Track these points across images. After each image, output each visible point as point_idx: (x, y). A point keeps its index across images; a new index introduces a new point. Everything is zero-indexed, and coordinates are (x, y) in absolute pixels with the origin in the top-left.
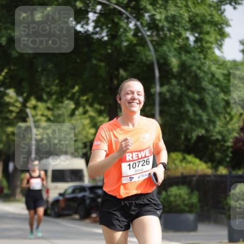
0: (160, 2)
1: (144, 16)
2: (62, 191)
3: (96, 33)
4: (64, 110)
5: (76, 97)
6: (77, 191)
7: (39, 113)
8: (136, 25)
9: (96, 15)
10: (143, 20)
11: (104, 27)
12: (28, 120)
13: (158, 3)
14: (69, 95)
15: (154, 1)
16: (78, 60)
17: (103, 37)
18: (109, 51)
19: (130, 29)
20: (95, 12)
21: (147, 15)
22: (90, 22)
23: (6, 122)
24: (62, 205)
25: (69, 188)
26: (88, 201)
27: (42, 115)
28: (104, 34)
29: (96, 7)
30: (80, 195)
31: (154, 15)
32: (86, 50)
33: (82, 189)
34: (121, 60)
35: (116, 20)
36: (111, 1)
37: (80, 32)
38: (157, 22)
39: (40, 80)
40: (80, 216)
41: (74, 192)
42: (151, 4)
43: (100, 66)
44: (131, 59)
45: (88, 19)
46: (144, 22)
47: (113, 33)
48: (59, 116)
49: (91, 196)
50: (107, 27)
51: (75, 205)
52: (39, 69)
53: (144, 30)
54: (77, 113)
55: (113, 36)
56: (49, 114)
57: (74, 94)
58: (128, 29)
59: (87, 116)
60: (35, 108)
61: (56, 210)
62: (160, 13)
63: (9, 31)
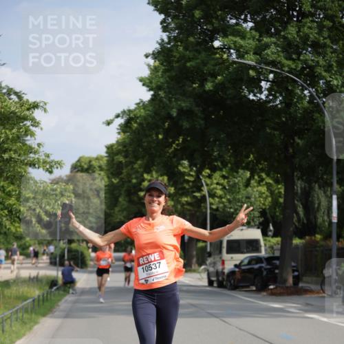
0: (335, 69)
1: (320, 83)
2: (238, 263)
3: (270, 102)
4: (239, 179)
5: (251, 166)
6: (253, 262)
7: (215, 181)
8: (310, 92)
9: (269, 83)
10: (318, 87)
11: (278, 95)
12: (203, 188)
13: (333, 69)
14: (244, 165)
15: (329, 68)
16: (252, 129)
17: (277, 105)
18: (284, 119)
19: (305, 95)
20: (268, 81)
21: (321, 82)
22: (263, 90)
23: (180, 192)
24: (238, 276)
25: (246, 258)
26: (265, 273)
27: (217, 184)
28: (278, 102)
29: (268, 75)
30: (256, 266)
31: (330, 81)
32: (260, 118)
33: (259, 260)
34: (296, 128)
35: (290, 88)
36: (284, 69)
37: (253, 100)
38: (334, 88)
39: (213, 150)
40: (256, 288)
41: (249, 263)
42: (325, 71)
43: (274, 134)
44: (306, 127)
45: (261, 87)
46: (319, 89)
47: (287, 101)
48: (235, 184)
49: (268, 267)
50: (281, 95)
51: (251, 276)
52: (212, 140)
53: (319, 98)
54: (252, 182)
55: (288, 104)
56: (225, 182)
57: (248, 164)
58: (303, 95)
59: (264, 183)
60: (210, 177)
61: (232, 281)
62: (337, 79)
63: (179, 103)
